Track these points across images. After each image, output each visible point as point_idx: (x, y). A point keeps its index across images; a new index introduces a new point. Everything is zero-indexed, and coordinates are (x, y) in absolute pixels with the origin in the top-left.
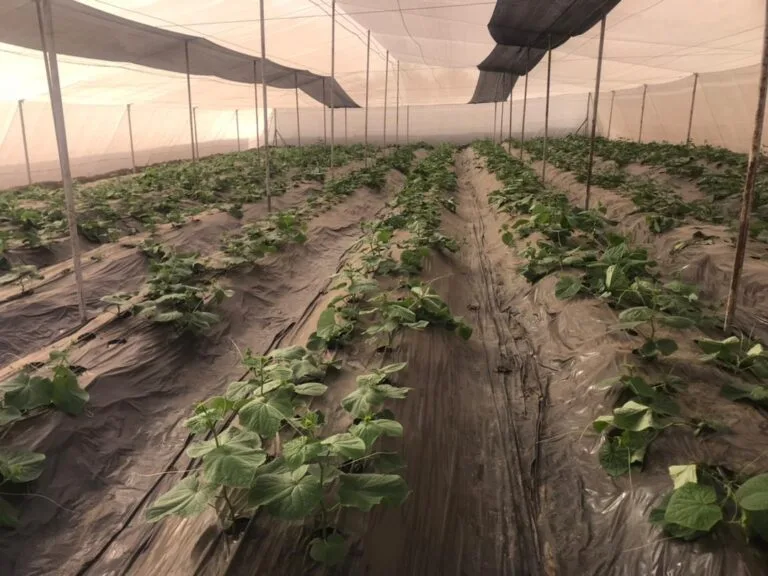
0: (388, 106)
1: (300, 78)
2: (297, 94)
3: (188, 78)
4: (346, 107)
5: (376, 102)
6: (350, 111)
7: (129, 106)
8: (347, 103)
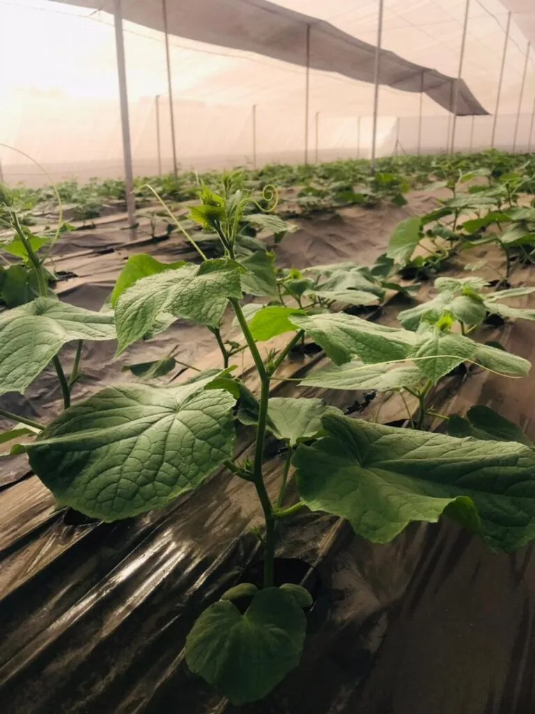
0: (521, 111)
1: (428, 80)
2: (421, 101)
3: (308, 74)
4: (474, 114)
5: (507, 110)
6: (479, 119)
7: (254, 107)
8: (474, 109)
